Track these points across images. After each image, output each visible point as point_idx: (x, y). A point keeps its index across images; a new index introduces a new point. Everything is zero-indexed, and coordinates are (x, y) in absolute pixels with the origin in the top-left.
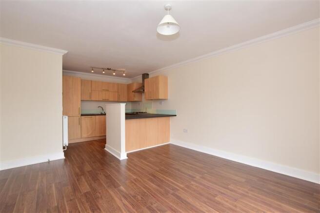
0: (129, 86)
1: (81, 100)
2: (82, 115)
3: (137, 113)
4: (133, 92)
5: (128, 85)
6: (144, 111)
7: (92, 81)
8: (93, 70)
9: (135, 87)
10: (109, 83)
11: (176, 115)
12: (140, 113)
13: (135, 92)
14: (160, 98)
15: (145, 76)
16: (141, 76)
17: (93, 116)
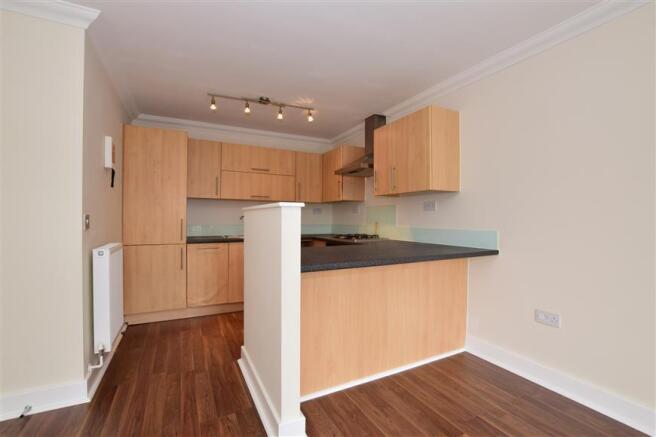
0: (326, 159)
1: (188, 199)
2: (191, 240)
3: (349, 237)
4: (337, 173)
5: (323, 155)
6: (370, 231)
7: (221, 144)
8: (213, 103)
9: (343, 161)
10: (269, 151)
11: (495, 253)
12: (357, 236)
13: (343, 174)
14: (434, 186)
15: (375, 122)
16: (363, 125)
17: (221, 245)
